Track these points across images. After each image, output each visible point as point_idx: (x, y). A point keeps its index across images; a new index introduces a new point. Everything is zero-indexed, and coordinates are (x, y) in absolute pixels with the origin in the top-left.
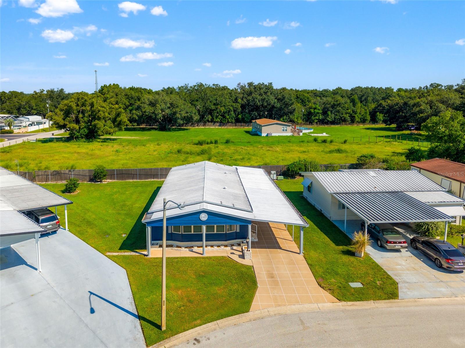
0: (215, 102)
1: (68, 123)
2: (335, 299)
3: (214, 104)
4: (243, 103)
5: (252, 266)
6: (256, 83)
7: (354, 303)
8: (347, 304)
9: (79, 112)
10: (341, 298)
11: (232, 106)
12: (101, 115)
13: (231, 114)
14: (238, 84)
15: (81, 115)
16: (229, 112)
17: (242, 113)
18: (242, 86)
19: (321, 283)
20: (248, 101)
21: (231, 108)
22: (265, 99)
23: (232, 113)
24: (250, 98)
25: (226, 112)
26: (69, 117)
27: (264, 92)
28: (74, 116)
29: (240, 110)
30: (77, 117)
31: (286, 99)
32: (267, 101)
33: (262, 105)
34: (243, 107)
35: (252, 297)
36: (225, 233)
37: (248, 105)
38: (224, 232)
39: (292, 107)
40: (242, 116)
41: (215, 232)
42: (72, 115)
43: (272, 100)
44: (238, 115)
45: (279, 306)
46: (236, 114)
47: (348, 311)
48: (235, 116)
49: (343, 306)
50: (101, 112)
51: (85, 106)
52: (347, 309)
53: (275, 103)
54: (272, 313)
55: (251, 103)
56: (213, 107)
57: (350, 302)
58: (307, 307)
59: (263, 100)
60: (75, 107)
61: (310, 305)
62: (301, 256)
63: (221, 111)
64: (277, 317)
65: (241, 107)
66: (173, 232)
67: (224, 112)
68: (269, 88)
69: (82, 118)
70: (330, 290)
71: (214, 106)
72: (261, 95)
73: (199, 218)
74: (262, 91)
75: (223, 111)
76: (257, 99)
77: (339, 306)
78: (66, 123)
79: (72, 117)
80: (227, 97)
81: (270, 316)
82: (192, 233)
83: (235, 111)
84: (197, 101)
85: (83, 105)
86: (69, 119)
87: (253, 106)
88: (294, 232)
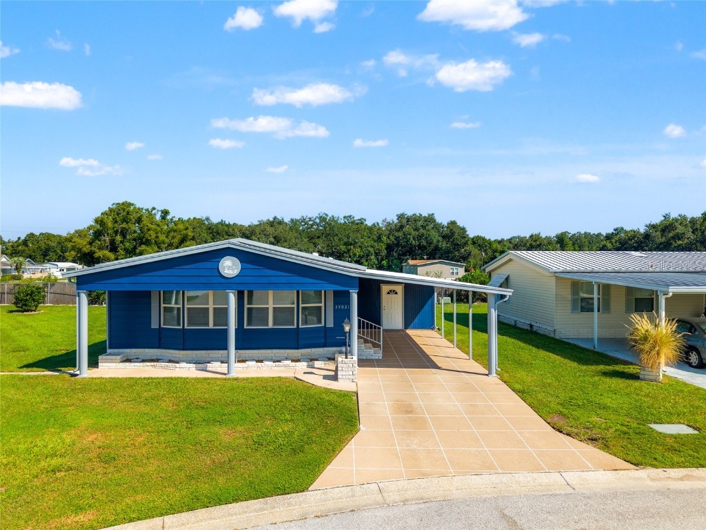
0: (346, 240)
1: (97, 251)
2: (620, 463)
3: (346, 244)
4: (389, 241)
5: (355, 392)
6: (409, 213)
7: (690, 473)
8: (667, 476)
9: (116, 232)
10: (640, 459)
11: (372, 247)
12: (150, 236)
13: (370, 259)
14: (383, 221)
15: (119, 238)
16: (368, 255)
17: (387, 257)
18: (389, 223)
19: (561, 423)
20: (397, 238)
21: (371, 250)
22: (423, 235)
23: (373, 257)
24: (400, 234)
25: (363, 256)
26: (100, 241)
27: (422, 226)
28: (107, 239)
29: (384, 253)
30: (113, 242)
31: (456, 236)
32: (426, 238)
33: (419, 245)
34: (389, 248)
35: (331, 452)
36: (295, 327)
37: (398, 245)
38: (293, 325)
39: (465, 250)
40: (388, 263)
41: (271, 325)
42: (104, 236)
43: (435, 237)
44: (382, 260)
45: (424, 475)
46: (378, 259)
47: (681, 492)
48: (376, 263)
49: (653, 480)
50: (151, 232)
51: (127, 223)
52: (671, 487)
53: (438, 242)
54: (392, 497)
55: (401, 241)
56: (343, 248)
57: (676, 470)
58: (523, 481)
59: (420, 237)
60: (110, 225)
61: (535, 475)
62: (494, 378)
63: (355, 255)
64: (414, 508)
65: (386, 249)
66: (162, 326)
67: (359, 256)
68: (430, 219)
69: (122, 242)
70: (593, 440)
71: (345, 247)
72: (417, 229)
73: (218, 268)
74: (420, 223)
75: (358, 254)
76: (410, 235)
77: (639, 479)
78: (93, 249)
79: (105, 241)
80: (365, 234)
81: (386, 505)
82: (211, 326)
83: (376, 254)
84: (319, 237)
85: (125, 220)
86: (99, 243)
87: (404, 247)
88: (473, 349)
